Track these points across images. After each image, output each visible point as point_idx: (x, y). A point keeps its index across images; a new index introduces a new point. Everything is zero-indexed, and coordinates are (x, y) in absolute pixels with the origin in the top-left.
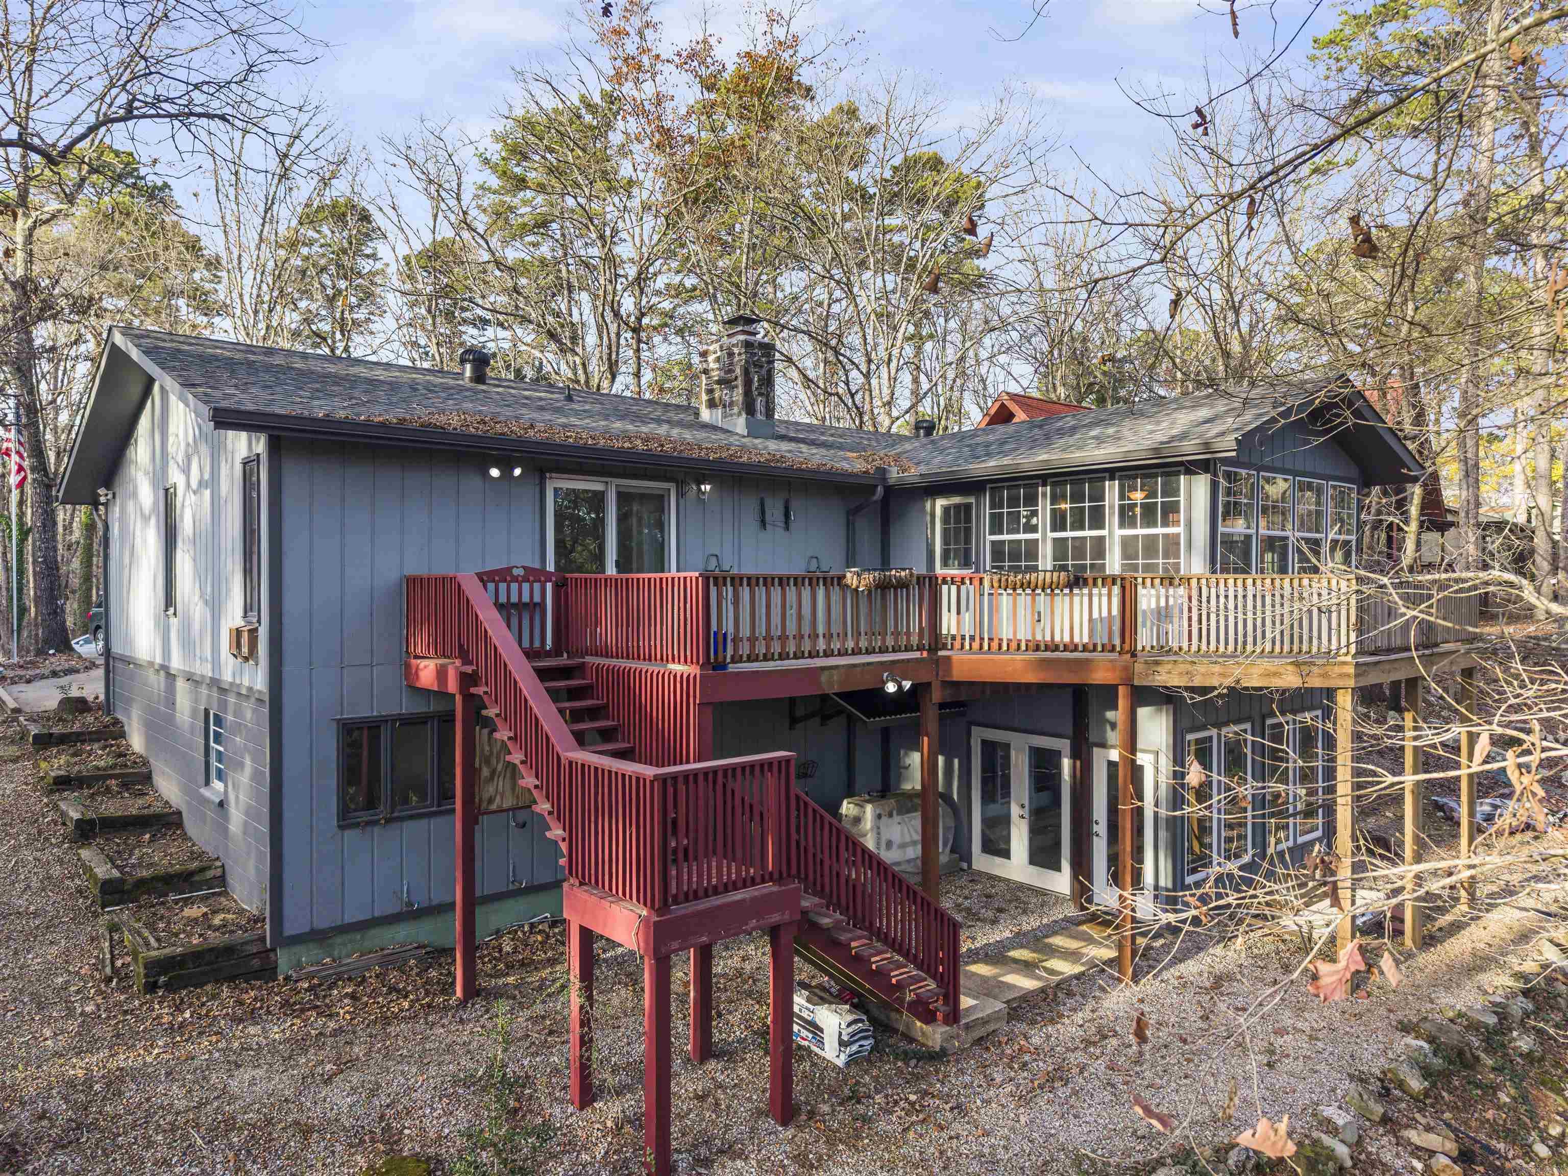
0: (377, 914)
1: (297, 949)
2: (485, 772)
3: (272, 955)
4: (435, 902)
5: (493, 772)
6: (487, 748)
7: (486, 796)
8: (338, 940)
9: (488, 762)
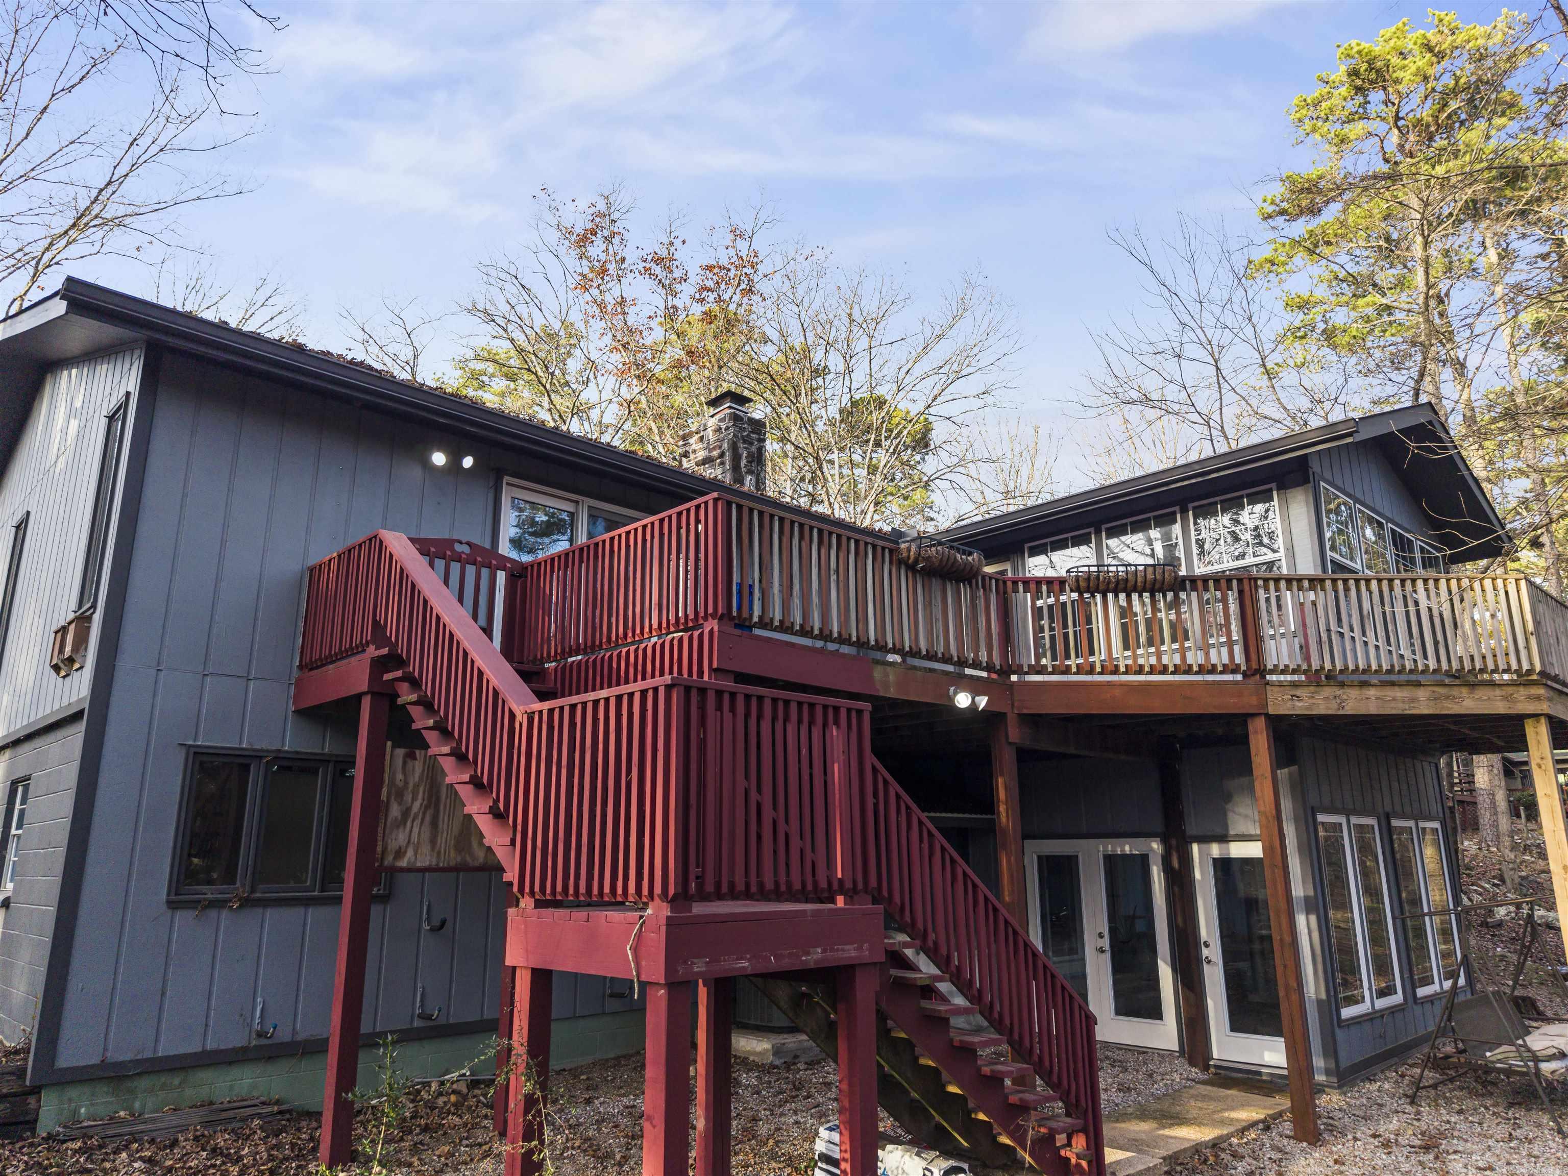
0: (211, 1045)
1: (73, 1093)
2: (395, 811)
3: (32, 1100)
4: (300, 1037)
5: (406, 813)
6: (400, 777)
7: (393, 845)
8: (144, 1083)
9: (400, 795)
